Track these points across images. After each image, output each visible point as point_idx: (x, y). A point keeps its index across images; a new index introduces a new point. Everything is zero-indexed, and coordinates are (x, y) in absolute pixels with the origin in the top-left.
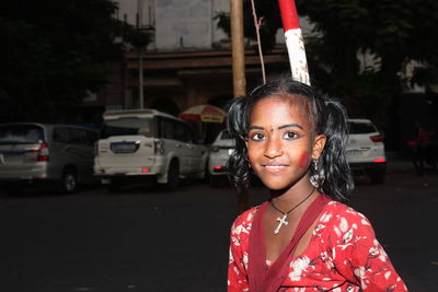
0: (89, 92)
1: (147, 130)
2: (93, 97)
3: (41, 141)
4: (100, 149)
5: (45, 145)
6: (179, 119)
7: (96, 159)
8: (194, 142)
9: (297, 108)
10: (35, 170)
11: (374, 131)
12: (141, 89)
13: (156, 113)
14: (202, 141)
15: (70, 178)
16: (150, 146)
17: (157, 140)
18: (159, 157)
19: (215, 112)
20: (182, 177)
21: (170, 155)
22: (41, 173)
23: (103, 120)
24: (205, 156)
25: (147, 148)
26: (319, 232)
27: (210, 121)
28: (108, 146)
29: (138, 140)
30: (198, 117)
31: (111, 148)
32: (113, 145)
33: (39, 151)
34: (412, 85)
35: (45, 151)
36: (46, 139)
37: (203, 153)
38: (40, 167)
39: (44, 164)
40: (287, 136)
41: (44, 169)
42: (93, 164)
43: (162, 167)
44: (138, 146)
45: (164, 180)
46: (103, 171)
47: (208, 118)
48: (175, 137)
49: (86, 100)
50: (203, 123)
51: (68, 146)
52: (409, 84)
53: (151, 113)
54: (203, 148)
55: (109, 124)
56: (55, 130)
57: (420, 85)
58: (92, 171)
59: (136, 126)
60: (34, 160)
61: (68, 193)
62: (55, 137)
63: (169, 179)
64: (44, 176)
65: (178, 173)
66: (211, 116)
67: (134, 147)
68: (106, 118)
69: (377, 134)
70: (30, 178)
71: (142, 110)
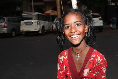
0: (17, 7)
1: (35, 18)
2: (19, 9)
3: (4, 22)
4: (22, 24)
5: (5, 23)
6: (44, 15)
7: (21, 27)
8: (49, 21)
9: (79, 16)
10: (3, 30)
11: (100, 17)
12: (33, 6)
13: (37, 13)
14: (51, 21)
15: (14, 32)
16: (36, 23)
17: (38, 21)
18: (39, 26)
19: (54, 12)
20: (45, 31)
21: (42, 25)
22: (5, 31)
23: (22, 15)
24: (52, 25)
25: (35, 23)
26: (92, 60)
27: (53, 15)
28: (24, 23)
29: (33, 21)
30: (49, 14)
31: (25, 24)
32: (25, 23)
33: (4, 25)
34: (111, 3)
35: (6, 25)
36: (6, 21)
37: (51, 24)
38: (5, 30)
39: (6, 29)
40: (77, 25)
41: (6, 30)
42: (20, 28)
43: (40, 29)
44: (32, 23)
45: (40, 32)
46: (23, 30)
47: (52, 14)
48: (43, 20)
49: (17, 9)
50: (51, 16)
51: (12, 23)
52: (110, 3)
53: (36, 13)
54: (51, 23)
55: (24, 16)
56: (8, 18)
57: (113, 3)
58: (20, 30)
59: (32, 17)
60: (2, 28)
61: (13, 37)
62: (8, 21)
63: (42, 32)
64: (6, 32)
65: (44, 30)
66: (53, 13)
67: (31, 23)
68: (23, 15)
69: (101, 18)
70: (2, 33)
71: (33, 12)
